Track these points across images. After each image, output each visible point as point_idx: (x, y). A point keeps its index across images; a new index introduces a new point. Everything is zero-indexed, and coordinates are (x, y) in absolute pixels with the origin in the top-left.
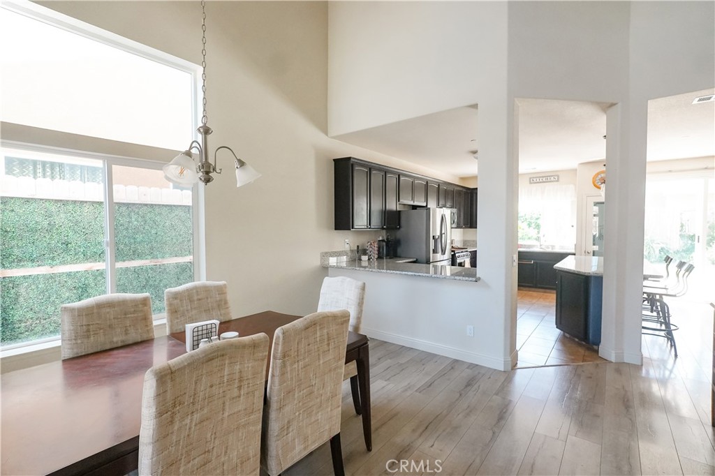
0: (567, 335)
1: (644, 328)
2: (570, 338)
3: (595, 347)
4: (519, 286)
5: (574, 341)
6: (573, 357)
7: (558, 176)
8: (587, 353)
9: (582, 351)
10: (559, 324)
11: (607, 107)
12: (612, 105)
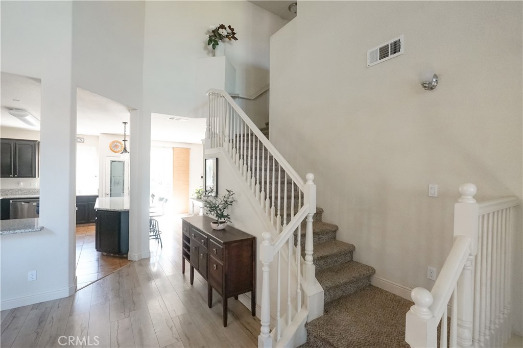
0: (105, 254)
1: (150, 236)
2: (107, 255)
3: (125, 256)
4: (77, 224)
5: (111, 256)
6: (114, 267)
7: (83, 139)
8: (121, 261)
9: (117, 261)
10: (99, 248)
11: (132, 110)
12: (135, 109)
